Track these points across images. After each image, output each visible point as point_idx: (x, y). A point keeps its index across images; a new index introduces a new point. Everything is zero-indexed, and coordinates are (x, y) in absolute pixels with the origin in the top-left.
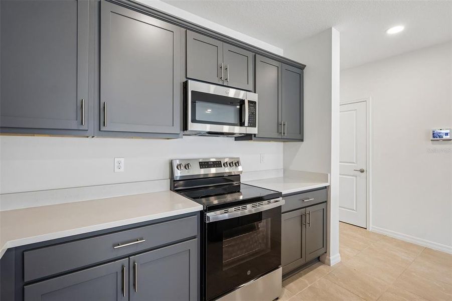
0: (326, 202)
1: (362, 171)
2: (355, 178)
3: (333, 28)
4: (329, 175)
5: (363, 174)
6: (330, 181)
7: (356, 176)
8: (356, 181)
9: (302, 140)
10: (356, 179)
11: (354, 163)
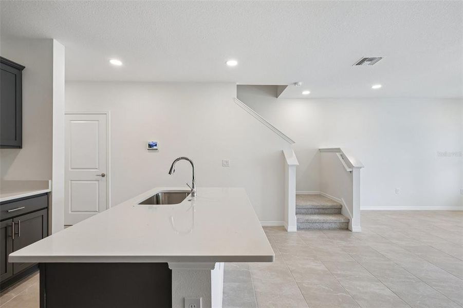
0: (47, 208)
1: (103, 176)
2: (97, 182)
3: (54, 40)
4: (50, 181)
5: (104, 178)
6: (52, 188)
7: (98, 181)
8: (99, 185)
9: (20, 147)
10: (99, 183)
11: (96, 169)
